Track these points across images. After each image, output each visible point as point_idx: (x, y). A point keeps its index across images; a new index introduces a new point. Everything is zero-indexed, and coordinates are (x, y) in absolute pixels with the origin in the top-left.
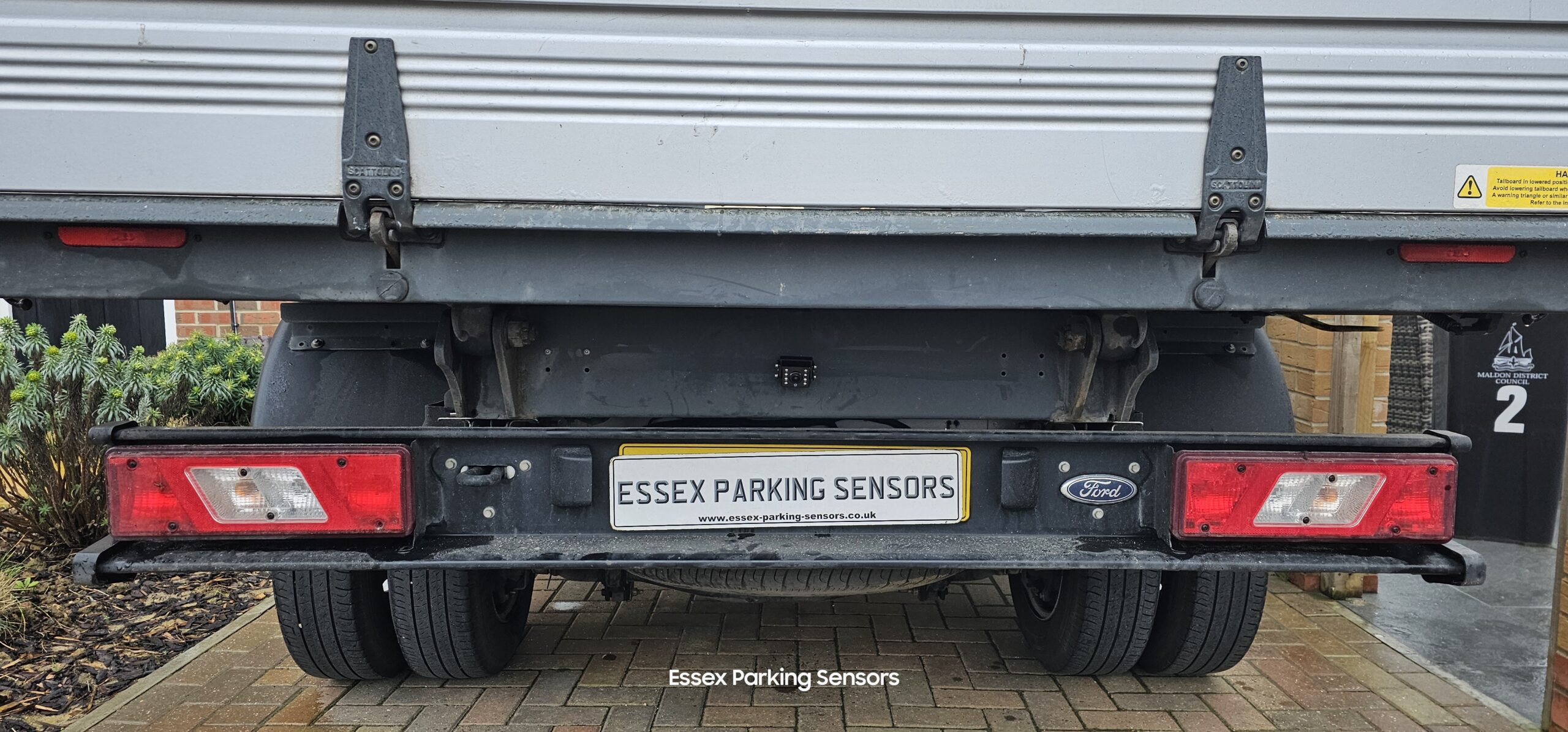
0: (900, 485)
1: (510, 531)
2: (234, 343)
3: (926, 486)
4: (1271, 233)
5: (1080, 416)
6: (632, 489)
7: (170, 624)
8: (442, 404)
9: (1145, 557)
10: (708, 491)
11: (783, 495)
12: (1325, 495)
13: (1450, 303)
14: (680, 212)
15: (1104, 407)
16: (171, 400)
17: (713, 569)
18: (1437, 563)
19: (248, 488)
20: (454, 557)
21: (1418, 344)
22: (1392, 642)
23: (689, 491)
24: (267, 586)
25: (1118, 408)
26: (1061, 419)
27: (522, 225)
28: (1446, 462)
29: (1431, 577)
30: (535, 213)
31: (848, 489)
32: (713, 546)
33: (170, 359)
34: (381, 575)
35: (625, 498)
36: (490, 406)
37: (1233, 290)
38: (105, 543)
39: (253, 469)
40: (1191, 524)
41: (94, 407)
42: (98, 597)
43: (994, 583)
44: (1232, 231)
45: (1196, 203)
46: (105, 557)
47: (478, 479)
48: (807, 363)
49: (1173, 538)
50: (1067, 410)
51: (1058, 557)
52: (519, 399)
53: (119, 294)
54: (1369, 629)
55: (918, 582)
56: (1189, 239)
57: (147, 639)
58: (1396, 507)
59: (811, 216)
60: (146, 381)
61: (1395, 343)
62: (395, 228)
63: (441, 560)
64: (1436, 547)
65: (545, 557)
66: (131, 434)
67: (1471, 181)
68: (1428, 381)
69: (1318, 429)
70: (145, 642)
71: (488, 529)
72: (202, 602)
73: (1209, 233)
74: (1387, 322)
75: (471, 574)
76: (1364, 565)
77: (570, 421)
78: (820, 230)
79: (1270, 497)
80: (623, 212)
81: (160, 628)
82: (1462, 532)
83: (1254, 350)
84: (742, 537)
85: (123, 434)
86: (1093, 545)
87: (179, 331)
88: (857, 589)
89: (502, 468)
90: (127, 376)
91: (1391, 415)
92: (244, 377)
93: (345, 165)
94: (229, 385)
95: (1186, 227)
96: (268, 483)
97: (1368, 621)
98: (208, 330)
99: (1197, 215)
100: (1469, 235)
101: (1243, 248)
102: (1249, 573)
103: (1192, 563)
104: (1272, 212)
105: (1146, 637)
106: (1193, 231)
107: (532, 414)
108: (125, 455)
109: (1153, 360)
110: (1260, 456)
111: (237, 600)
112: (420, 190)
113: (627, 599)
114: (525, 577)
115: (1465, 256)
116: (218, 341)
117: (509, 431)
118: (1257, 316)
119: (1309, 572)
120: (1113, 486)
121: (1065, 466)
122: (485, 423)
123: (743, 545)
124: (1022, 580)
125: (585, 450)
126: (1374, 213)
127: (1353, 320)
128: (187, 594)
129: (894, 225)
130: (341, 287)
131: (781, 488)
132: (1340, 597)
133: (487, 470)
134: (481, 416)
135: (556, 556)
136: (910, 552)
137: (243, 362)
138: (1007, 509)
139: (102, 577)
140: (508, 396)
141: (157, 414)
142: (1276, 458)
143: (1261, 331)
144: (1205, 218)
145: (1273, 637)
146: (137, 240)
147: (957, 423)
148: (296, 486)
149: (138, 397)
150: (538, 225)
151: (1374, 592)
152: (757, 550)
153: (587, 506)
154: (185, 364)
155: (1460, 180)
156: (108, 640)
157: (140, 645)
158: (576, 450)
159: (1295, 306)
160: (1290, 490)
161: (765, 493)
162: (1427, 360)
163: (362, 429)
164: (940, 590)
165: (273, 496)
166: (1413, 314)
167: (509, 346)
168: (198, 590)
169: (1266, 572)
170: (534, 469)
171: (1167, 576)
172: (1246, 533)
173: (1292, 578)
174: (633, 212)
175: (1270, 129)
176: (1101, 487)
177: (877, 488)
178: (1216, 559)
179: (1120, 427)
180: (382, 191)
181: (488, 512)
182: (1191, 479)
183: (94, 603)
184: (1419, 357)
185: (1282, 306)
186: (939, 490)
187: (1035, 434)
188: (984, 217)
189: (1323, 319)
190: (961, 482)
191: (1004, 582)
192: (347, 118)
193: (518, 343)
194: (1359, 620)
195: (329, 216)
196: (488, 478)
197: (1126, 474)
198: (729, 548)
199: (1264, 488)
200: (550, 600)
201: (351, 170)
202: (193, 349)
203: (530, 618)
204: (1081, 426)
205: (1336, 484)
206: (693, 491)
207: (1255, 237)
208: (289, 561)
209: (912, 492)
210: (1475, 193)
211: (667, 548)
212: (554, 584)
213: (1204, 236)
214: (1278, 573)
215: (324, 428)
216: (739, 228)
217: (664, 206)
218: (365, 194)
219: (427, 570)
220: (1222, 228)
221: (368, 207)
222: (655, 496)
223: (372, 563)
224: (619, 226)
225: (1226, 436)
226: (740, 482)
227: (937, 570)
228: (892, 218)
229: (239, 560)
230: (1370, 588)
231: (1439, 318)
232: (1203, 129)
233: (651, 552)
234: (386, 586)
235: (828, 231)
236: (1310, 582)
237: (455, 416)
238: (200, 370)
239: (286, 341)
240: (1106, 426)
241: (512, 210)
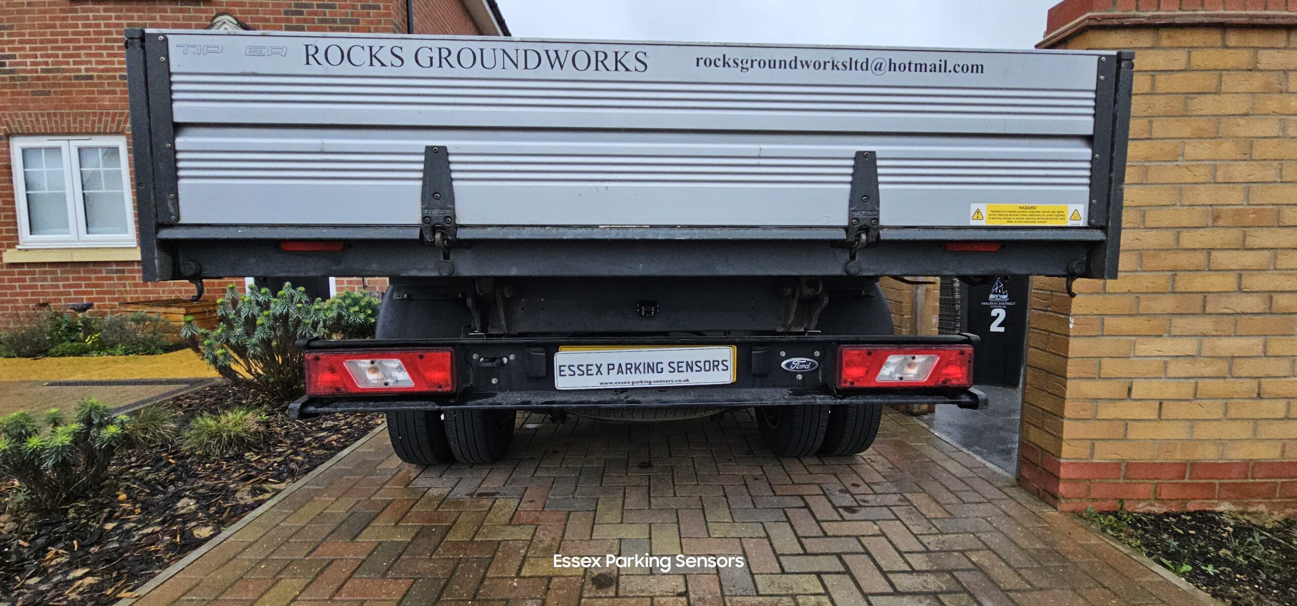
0: (701, 365)
1: (505, 390)
2: (365, 295)
3: (715, 365)
4: (882, 238)
5: (790, 328)
6: (566, 369)
7: (335, 437)
8: (470, 326)
9: (823, 399)
10: (604, 369)
11: (642, 370)
12: (910, 365)
13: (969, 271)
14: (589, 229)
15: (801, 325)
16: (334, 324)
17: (607, 409)
18: (965, 399)
19: (375, 370)
20: (478, 404)
21: (953, 288)
22: (943, 437)
23: (595, 369)
24: (382, 417)
25: (810, 323)
26: (781, 330)
27: (511, 237)
28: (968, 349)
29: (962, 405)
30: (517, 231)
31: (675, 367)
32: (608, 398)
33: (333, 303)
34: (440, 412)
35: (562, 373)
36: (494, 327)
37: (864, 266)
38: (304, 399)
39: (378, 360)
40: (845, 382)
41: (296, 329)
42: (299, 424)
43: (747, 411)
44: (864, 237)
45: (846, 223)
46: (304, 405)
47: (488, 365)
48: (654, 304)
49: (837, 389)
50: (783, 326)
51: (779, 399)
52: (509, 324)
53: (311, 274)
54: (932, 430)
55: (711, 413)
56: (843, 241)
57: (324, 445)
58: (944, 371)
59: (655, 231)
60: (321, 315)
61: (942, 288)
62: (447, 240)
63: (470, 405)
64: (964, 390)
65: (523, 403)
66: (317, 343)
67: (978, 211)
68: (957, 306)
69: (905, 332)
70: (322, 446)
71: (494, 389)
72: (350, 425)
73: (852, 238)
74: (938, 279)
75: (485, 411)
76: (930, 400)
77: (534, 334)
78: (660, 238)
79: (884, 367)
80: (561, 230)
81: (330, 439)
82: (977, 381)
83: (874, 294)
84: (621, 392)
85: (312, 344)
86: (797, 393)
87: (338, 289)
88: (679, 417)
89: (501, 359)
90: (312, 313)
91: (940, 323)
92: (370, 312)
93: (423, 209)
94: (362, 316)
95: (842, 235)
96: (385, 367)
97: (931, 426)
98: (351, 288)
99: (846, 229)
100: (978, 238)
101: (869, 245)
102: (873, 405)
103: (846, 401)
104: (883, 228)
105: (823, 437)
106: (845, 237)
107: (515, 331)
108: (314, 355)
109: (826, 301)
110: (878, 347)
111: (368, 424)
112: (460, 221)
113: (563, 422)
114: (512, 413)
115: (975, 248)
116: (357, 294)
117: (504, 340)
118: (876, 278)
119: (902, 404)
120: (807, 363)
121: (783, 354)
122: (492, 336)
123: (622, 396)
124: (761, 410)
125: (542, 349)
126: (932, 228)
127: (921, 279)
128: (343, 422)
129: (698, 235)
130: (421, 270)
131: (641, 368)
132: (917, 415)
133: (493, 360)
134: (490, 332)
135: (529, 403)
136: (706, 398)
137: (369, 305)
138: (756, 376)
139: (303, 415)
140: (503, 323)
141: (327, 331)
142: (886, 348)
143: (878, 284)
144: (850, 230)
145: (884, 435)
146: (320, 247)
147: (729, 332)
148: (399, 369)
149: (318, 323)
150: (519, 237)
151: (933, 411)
152: (629, 399)
153: (541, 378)
154: (340, 306)
155: (973, 211)
156: (304, 446)
157: (319, 448)
158: (537, 349)
159: (894, 273)
160: (893, 364)
161: (633, 370)
162: (957, 296)
163: (430, 340)
164: (721, 416)
165: (387, 374)
166: (952, 276)
167: (503, 297)
168: (348, 420)
169: (881, 405)
170: (516, 359)
171: (832, 407)
172: (872, 385)
173: (893, 406)
174: (566, 230)
175: (881, 187)
176: (801, 364)
177: (690, 367)
178: (857, 399)
179: (810, 334)
180: (441, 221)
181: (494, 381)
182: (845, 358)
183: (297, 427)
184: (953, 294)
185: (887, 273)
186: (721, 367)
187: (768, 337)
188: (742, 231)
189: (906, 278)
190: (731, 363)
191: (753, 413)
192: (424, 186)
193: (508, 296)
194: (927, 426)
195: (415, 234)
196: (494, 364)
197: (813, 357)
198: (615, 398)
199: (881, 364)
200: (524, 423)
201: (426, 211)
202: (344, 298)
203: (515, 432)
204: (791, 334)
205: (915, 361)
206: (596, 370)
207: (874, 240)
208: (395, 406)
209: (707, 368)
210: (980, 217)
211: (584, 398)
212: (527, 415)
213: (850, 239)
214: (888, 404)
215: (412, 339)
216: (619, 237)
217: (581, 227)
218: (433, 223)
219: (463, 410)
220: (859, 236)
221: (434, 230)
222: (578, 372)
223: (437, 407)
224: (559, 237)
225: (861, 337)
226: (620, 365)
227: (720, 407)
228: (696, 231)
229: (371, 406)
230: (931, 411)
231: (963, 278)
232: (848, 187)
233: (575, 400)
234: (442, 417)
235: (664, 238)
236: (902, 407)
237: (477, 333)
238: (347, 309)
239: (391, 296)
240: (803, 333)
241: (505, 230)
